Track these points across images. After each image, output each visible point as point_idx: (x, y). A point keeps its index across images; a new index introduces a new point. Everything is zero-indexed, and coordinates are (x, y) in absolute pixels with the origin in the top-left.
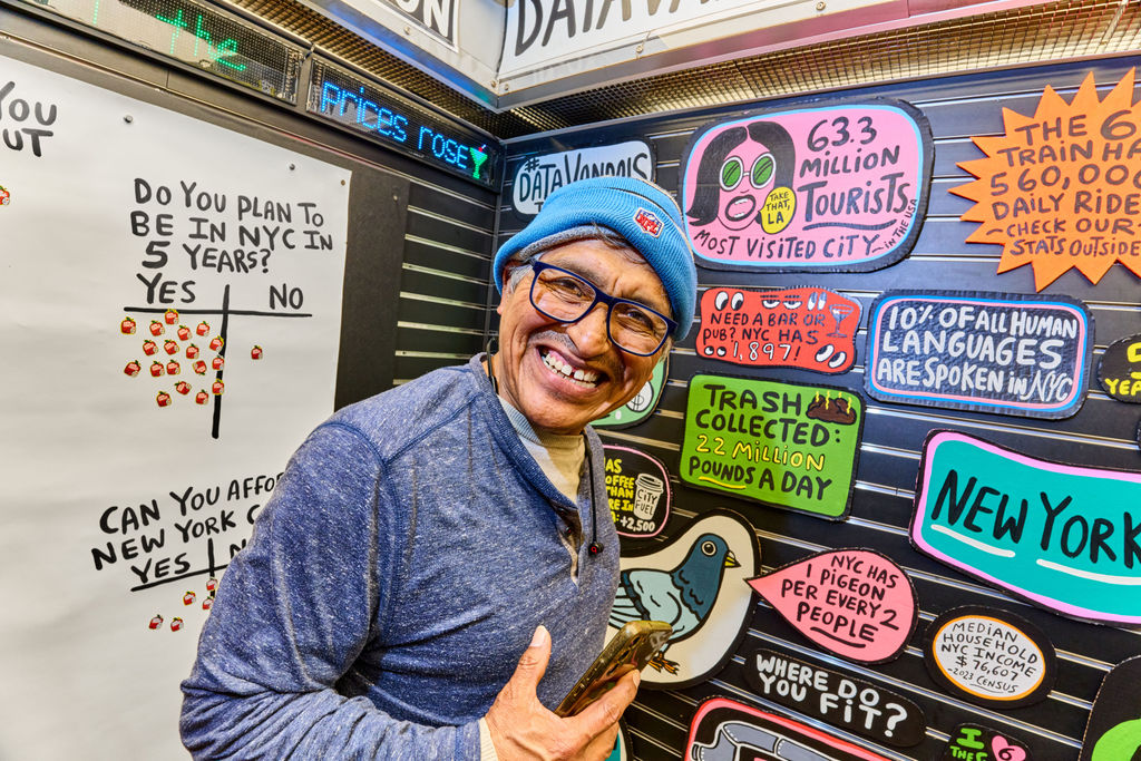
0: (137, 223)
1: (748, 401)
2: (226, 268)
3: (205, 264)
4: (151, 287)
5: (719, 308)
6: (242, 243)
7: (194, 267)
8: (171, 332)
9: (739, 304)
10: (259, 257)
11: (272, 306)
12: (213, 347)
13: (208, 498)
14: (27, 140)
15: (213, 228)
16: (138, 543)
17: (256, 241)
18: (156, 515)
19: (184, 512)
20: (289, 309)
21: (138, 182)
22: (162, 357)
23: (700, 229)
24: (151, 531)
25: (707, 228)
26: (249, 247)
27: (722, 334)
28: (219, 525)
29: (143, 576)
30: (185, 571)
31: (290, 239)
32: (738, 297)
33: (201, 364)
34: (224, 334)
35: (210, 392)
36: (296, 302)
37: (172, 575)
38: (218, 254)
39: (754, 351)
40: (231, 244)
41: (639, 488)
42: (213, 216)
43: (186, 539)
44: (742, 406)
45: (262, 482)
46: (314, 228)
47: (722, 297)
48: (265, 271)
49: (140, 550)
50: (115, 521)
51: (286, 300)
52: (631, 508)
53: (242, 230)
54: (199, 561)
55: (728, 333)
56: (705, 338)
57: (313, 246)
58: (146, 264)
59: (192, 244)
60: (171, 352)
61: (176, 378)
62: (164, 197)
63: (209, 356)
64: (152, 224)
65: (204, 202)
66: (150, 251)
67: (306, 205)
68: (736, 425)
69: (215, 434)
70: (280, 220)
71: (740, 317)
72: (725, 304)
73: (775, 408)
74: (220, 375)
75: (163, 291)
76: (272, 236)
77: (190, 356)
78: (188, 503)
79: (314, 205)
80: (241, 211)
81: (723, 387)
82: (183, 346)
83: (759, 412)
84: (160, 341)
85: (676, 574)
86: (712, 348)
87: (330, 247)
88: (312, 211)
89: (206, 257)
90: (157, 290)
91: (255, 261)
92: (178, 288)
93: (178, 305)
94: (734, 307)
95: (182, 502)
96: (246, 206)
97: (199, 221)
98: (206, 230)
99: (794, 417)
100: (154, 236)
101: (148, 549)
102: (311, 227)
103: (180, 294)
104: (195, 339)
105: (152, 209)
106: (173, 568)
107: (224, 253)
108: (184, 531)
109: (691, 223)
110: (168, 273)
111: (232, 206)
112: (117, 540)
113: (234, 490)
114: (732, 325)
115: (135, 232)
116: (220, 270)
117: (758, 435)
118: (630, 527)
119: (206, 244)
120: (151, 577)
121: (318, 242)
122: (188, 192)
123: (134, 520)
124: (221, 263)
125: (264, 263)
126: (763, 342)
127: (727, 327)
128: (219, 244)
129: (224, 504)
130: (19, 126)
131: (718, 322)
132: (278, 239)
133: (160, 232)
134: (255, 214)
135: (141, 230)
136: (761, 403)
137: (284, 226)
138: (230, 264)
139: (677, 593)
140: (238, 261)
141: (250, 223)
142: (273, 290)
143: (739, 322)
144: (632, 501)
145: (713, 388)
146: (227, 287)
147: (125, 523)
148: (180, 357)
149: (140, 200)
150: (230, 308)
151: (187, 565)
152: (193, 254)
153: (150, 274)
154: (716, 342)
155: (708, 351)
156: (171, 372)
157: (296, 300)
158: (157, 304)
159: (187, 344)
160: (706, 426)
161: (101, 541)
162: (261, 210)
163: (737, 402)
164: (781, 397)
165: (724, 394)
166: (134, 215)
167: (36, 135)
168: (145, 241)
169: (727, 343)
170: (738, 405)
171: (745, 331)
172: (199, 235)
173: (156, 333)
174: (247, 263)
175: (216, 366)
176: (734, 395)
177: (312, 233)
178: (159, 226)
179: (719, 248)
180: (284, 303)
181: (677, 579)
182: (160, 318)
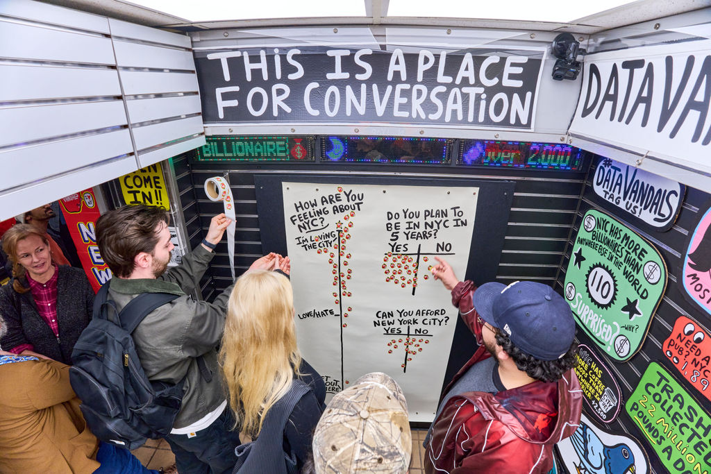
0: (388, 227)
1: (678, 401)
2: (419, 238)
3: (411, 238)
4: (393, 247)
5: (686, 333)
6: (426, 228)
7: (408, 239)
8: (399, 261)
9: (699, 340)
10: (433, 233)
11: (438, 251)
12: (414, 266)
13: (409, 314)
14: (356, 206)
15: (415, 224)
16: (386, 322)
17: (432, 227)
18: (392, 316)
19: (401, 316)
20: (445, 252)
21: (389, 213)
22: (397, 269)
23: (694, 272)
24: (391, 319)
25: (699, 274)
26: (429, 229)
27: (681, 351)
28: (412, 322)
29: (387, 331)
30: (399, 333)
31: (447, 224)
32: (700, 335)
33: (409, 271)
34: (418, 261)
35: (412, 280)
36: (448, 249)
37: (395, 333)
38: (416, 234)
39: (695, 376)
40: (422, 229)
41: (605, 393)
42: (415, 220)
43: (401, 324)
44: (674, 401)
45: (429, 312)
46: (458, 218)
47: (690, 328)
48: (435, 238)
49: (387, 324)
50: (380, 315)
51: (444, 248)
52: (598, 399)
53: (426, 224)
54: (404, 331)
55: (685, 353)
56: (670, 344)
57: (457, 225)
58: (391, 240)
59: (407, 231)
60: (399, 267)
61: (401, 275)
62: (397, 217)
63: (412, 269)
64: (393, 227)
65: (411, 215)
66: (392, 235)
67: (454, 208)
68: (666, 407)
69: (413, 294)
70: (442, 217)
71: (696, 349)
72: (690, 333)
73: (691, 420)
74: (416, 275)
75: (397, 248)
76: (438, 224)
77: (406, 268)
78: (402, 314)
79: (458, 207)
80: (426, 216)
81: (668, 381)
82: (403, 265)
83: (682, 412)
84: (396, 264)
85: (607, 449)
86: (671, 353)
87: (466, 225)
88: (457, 210)
89: (412, 235)
90: (395, 248)
91: (431, 235)
92: (402, 247)
93: (402, 252)
94: (695, 339)
95: (401, 313)
96: (428, 213)
97: (409, 223)
98: (412, 225)
99: (701, 435)
100: (394, 230)
101: (389, 324)
102: (457, 217)
103: (403, 248)
104: (407, 263)
105: (393, 221)
106: (396, 332)
107: (419, 233)
108: (401, 322)
109: (689, 264)
110: (398, 242)
111: (422, 215)
112: (381, 320)
113: (418, 313)
114: (688, 350)
115: (388, 230)
116: (417, 239)
117: (675, 425)
118: (595, 407)
119: (412, 231)
120: (389, 332)
121: (459, 223)
122: (405, 213)
123: (386, 316)
124: (418, 237)
125: (435, 234)
126: (702, 376)
127: (685, 349)
128: (417, 230)
129: (414, 316)
130: (354, 203)
131: (681, 341)
132: (441, 225)
133: (396, 229)
134: (432, 216)
135: (390, 229)
136: (685, 409)
137: (445, 219)
138: (421, 237)
139: (603, 458)
140: (424, 235)
141: (429, 220)
142: (438, 245)
143: (694, 351)
144: (600, 397)
145: (663, 377)
146: (420, 245)
147: (383, 316)
148: (402, 269)
149: (389, 219)
150: (421, 252)
151: (401, 332)
152: (407, 235)
153: (393, 243)
154: (675, 353)
155: (668, 353)
156: (399, 273)
157: (448, 248)
158: (395, 252)
159: (405, 264)
160: (650, 394)
161: (376, 319)
162: (434, 214)
163: (673, 395)
164: (699, 417)
165: (666, 385)
166: (387, 225)
167: (358, 204)
168: (391, 232)
169: (681, 358)
170: (672, 398)
171: (695, 360)
172: (409, 228)
173: (395, 261)
174: (428, 235)
175: (414, 272)
176: (672, 391)
177: (457, 220)
178: (396, 227)
179: (701, 293)
180: (443, 250)
181: (606, 451)
182: (396, 256)
